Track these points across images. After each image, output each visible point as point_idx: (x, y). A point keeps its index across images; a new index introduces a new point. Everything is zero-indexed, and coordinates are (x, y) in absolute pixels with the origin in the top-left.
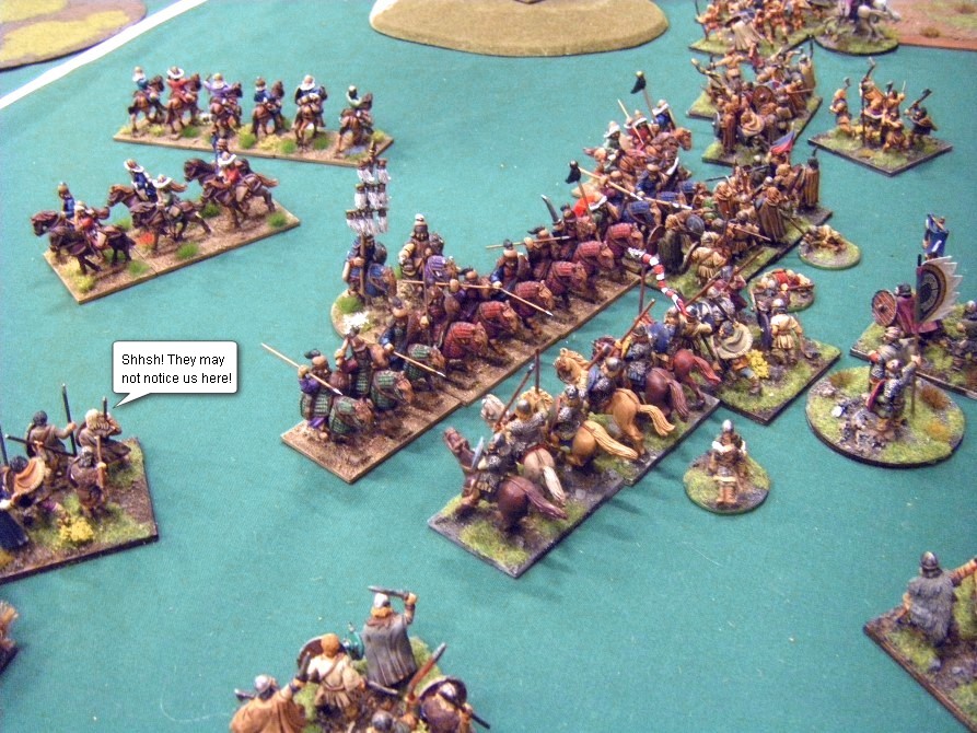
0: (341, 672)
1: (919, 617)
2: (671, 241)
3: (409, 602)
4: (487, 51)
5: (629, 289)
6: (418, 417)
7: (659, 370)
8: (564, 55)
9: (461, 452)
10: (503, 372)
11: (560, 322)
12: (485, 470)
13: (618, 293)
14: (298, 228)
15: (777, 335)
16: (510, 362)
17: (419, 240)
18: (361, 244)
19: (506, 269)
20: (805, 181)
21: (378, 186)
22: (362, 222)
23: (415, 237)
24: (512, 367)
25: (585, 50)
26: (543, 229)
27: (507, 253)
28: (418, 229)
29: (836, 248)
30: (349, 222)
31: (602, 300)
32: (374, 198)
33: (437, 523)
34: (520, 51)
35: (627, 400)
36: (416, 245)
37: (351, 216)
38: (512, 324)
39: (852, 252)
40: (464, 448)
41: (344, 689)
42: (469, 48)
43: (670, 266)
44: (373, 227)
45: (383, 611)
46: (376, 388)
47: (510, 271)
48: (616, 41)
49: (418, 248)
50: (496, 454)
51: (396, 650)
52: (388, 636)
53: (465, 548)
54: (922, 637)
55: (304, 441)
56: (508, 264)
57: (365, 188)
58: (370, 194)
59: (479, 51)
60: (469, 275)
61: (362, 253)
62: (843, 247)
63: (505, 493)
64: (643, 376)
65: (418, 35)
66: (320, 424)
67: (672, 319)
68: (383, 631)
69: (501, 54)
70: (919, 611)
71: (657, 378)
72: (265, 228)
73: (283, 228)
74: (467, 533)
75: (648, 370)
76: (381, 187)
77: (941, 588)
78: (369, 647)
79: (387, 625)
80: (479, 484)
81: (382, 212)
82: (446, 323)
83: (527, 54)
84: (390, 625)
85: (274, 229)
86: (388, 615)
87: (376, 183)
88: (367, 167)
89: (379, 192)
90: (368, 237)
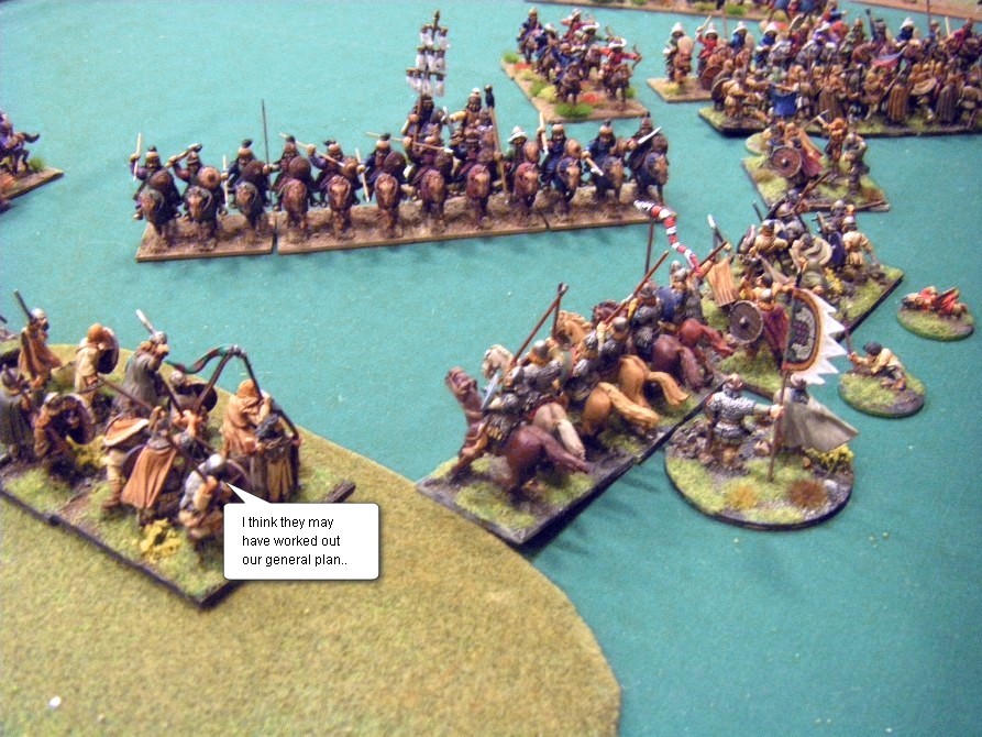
7: (667, 337)
9: (469, 393)
12: (496, 411)
15: (849, 251)
17: (471, 109)
18: (419, 104)
21: (438, 52)
22: (419, 81)
23: (468, 107)
28: (472, 100)
30: (408, 78)
32: (431, 60)
33: (427, 485)
35: (634, 367)
36: (468, 114)
37: (411, 73)
40: (472, 389)
49: (469, 118)
50: (513, 392)
53: (461, 512)
57: (424, 50)
58: (430, 57)
61: (418, 110)
63: (517, 442)
64: (650, 343)
67: (680, 283)
71: (665, 344)
74: (464, 496)
75: (656, 336)
76: (440, 53)
80: (489, 428)
81: (440, 77)
87: (436, 48)
88: (430, 31)
89: (438, 57)
90: (425, 98)
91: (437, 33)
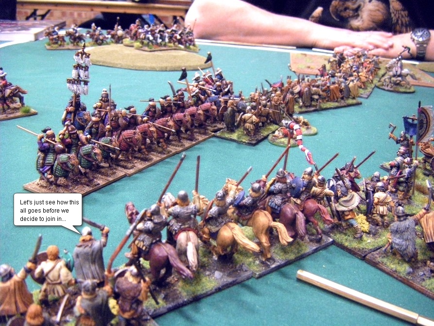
0: (60, 270)
1: (398, 245)
2: (230, 112)
3: (104, 231)
4: (130, 68)
5: (209, 138)
6: (102, 178)
8: (166, 71)
10: (148, 163)
11: (176, 146)
13: (204, 138)
14: (36, 116)
16: (151, 159)
17: (104, 101)
18: (74, 100)
19: (150, 113)
20: (288, 100)
21: (85, 68)
22: (75, 86)
23: (101, 100)
24: (153, 162)
25: (176, 69)
26: (169, 96)
27: (151, 103)
28: (104, 96)
29: (306, 127)
30: (68, 84)
31: (196, 140)
32: (82, 73)
34: (145, 68)
36: (102, 104)
37: (69, 81)
38: (154, 135)
39: (314, 130)
41: (60, 283)
42: (122, 66)
43: (230, 126)
44: (80, 90)
45: (88, 237)
46: (81, 155)
47: (152, 113)
48: (190, 66)
49: (103, 106)
50: (151, 220)
51: (95, 264)
52: (90, 253)
54: (400, 258)
55: (38, 187)
56: (151, 109)
57: (78, 67)
58: (80, 70)
59: (126, 67)
60: (132, 109)
61: (73, 104)
62: (310, 126)
64: (279, 206)
65: (97, 61)
66: (48, 170)
67: (307, 176)
68: (87, 249)
69: (137, 69)
70: (398, 241)
71: (289, 208)
72: (19, 114)
73: (28, 114)
75: (283, 203)
76: (86, 68)
77: (409, 225)
78: (77, 262)
79: (90, 245)
80: (137, 241)
81: (86, 83)
82: (119, 131)
83: (149, 69)
84: (92, 245)
85: (24, 114)
86: (91, 240)
87: (84, 65)
88: (80, 55)
89: (85, 71)
90: (77, 96)
91: (84, 56)
